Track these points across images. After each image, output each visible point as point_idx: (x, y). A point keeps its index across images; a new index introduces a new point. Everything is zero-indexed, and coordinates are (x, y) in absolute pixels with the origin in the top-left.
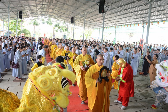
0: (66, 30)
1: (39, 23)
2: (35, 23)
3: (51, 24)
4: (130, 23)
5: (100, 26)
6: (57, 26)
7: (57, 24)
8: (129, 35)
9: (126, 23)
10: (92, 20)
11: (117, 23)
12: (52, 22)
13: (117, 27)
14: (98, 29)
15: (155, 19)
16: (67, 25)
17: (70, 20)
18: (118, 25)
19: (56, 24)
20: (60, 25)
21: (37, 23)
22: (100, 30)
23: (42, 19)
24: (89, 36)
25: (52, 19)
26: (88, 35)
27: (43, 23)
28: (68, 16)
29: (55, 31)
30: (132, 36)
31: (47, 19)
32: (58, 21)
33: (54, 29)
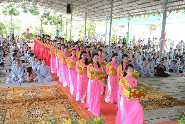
0: (59, 23)
1: (19, 12)
2: (12, 12)
3: (37, 14)
4: (148, 12)
5: (108, 16)
6: (47, 16)
7: (46, 13)
8: (151, 27)
9: (142, 12)
10: (97, 8)
11: (130, 12)
12: (39, 11)
13: (131, 18)
14: (105, 21)
15: (181, 5)
16: (61, 16)
17: (65, 8)
18: (132, 14)
19: (44, 14)
20: (50, 15)
21: (15, 12)
22: (107, 23)
23: (24, 7)
24: (91, 31)
25: (38, 6)
26: (90, 29)
27: (25, 12)
28: (62, 3)
29: (43, 24)
30: (154, 29)
31: (30, 6)
32: (48, 10)
33: (41, 21)
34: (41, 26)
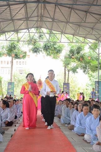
1: (25, 53)
3: (57, 52)
12: (61, 45)
23: (32, 41)
27: (36, 50)
29: (69, 71)
33: (65, 67)
34: (65, 76)
